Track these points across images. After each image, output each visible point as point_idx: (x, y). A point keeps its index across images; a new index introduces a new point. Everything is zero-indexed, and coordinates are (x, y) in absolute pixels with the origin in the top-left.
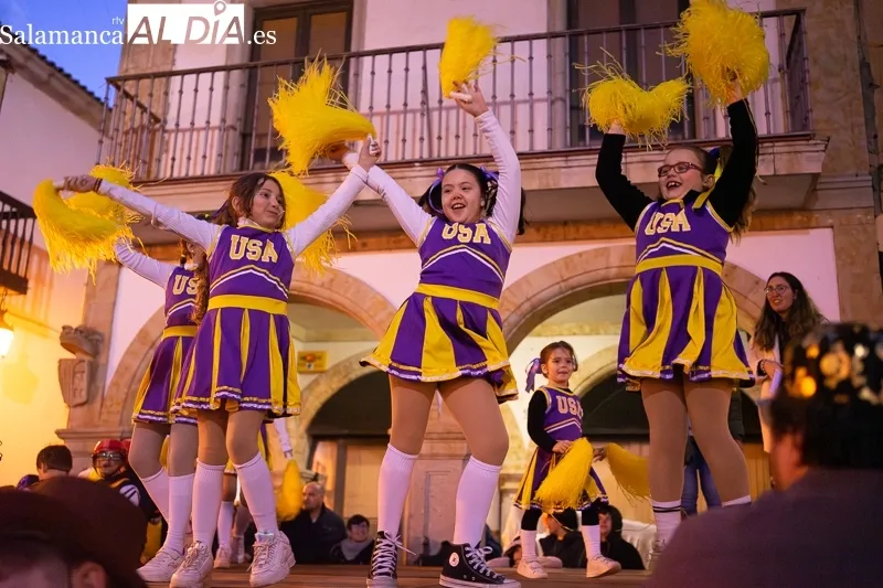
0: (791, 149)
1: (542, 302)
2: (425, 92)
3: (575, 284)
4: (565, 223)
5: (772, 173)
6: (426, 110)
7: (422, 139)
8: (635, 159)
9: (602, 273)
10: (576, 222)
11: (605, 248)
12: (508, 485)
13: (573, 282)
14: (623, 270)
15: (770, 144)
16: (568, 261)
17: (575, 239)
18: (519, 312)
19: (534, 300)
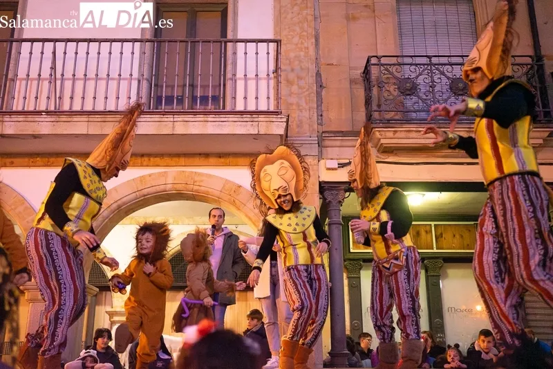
0: (267, 119)
1: (125, 204)
2: (53, 68)
3: (146, 194)
4: (142, 156)
5: (257, 133)
6: (52, 79)
7: (48, 98)
8: (179, 119)
9: (162, 187)
10: (149, 155)
11: (165, 172)
12: (116, 318)
13: (145, 192)
14: (175, 186)
15: (257, 116)
16: (142, 179)
17: (147, 166)
18: (109, 210)
19: (119, 202)
